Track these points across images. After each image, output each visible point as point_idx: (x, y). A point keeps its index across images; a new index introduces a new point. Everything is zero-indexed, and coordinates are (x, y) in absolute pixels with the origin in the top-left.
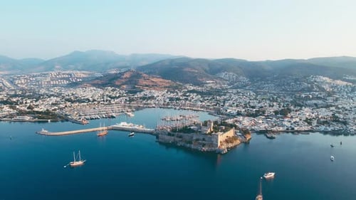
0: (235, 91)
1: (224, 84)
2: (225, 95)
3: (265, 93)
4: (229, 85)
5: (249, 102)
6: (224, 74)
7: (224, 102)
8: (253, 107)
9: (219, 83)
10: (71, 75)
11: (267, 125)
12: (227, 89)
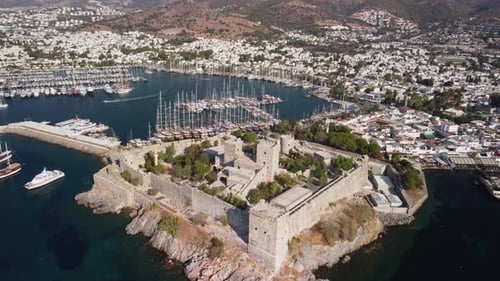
0: (385, 45)
1: (367, 33)
2: (364, 53)
3: (452, 52)
4: (375, 34)
5: (417, 70)
6: (368, 14)
7: (357, 68)
8: (429, 83)
9: (357, 32)
10: (95, 12)
11: (476, 145)
12: (369, 41)
